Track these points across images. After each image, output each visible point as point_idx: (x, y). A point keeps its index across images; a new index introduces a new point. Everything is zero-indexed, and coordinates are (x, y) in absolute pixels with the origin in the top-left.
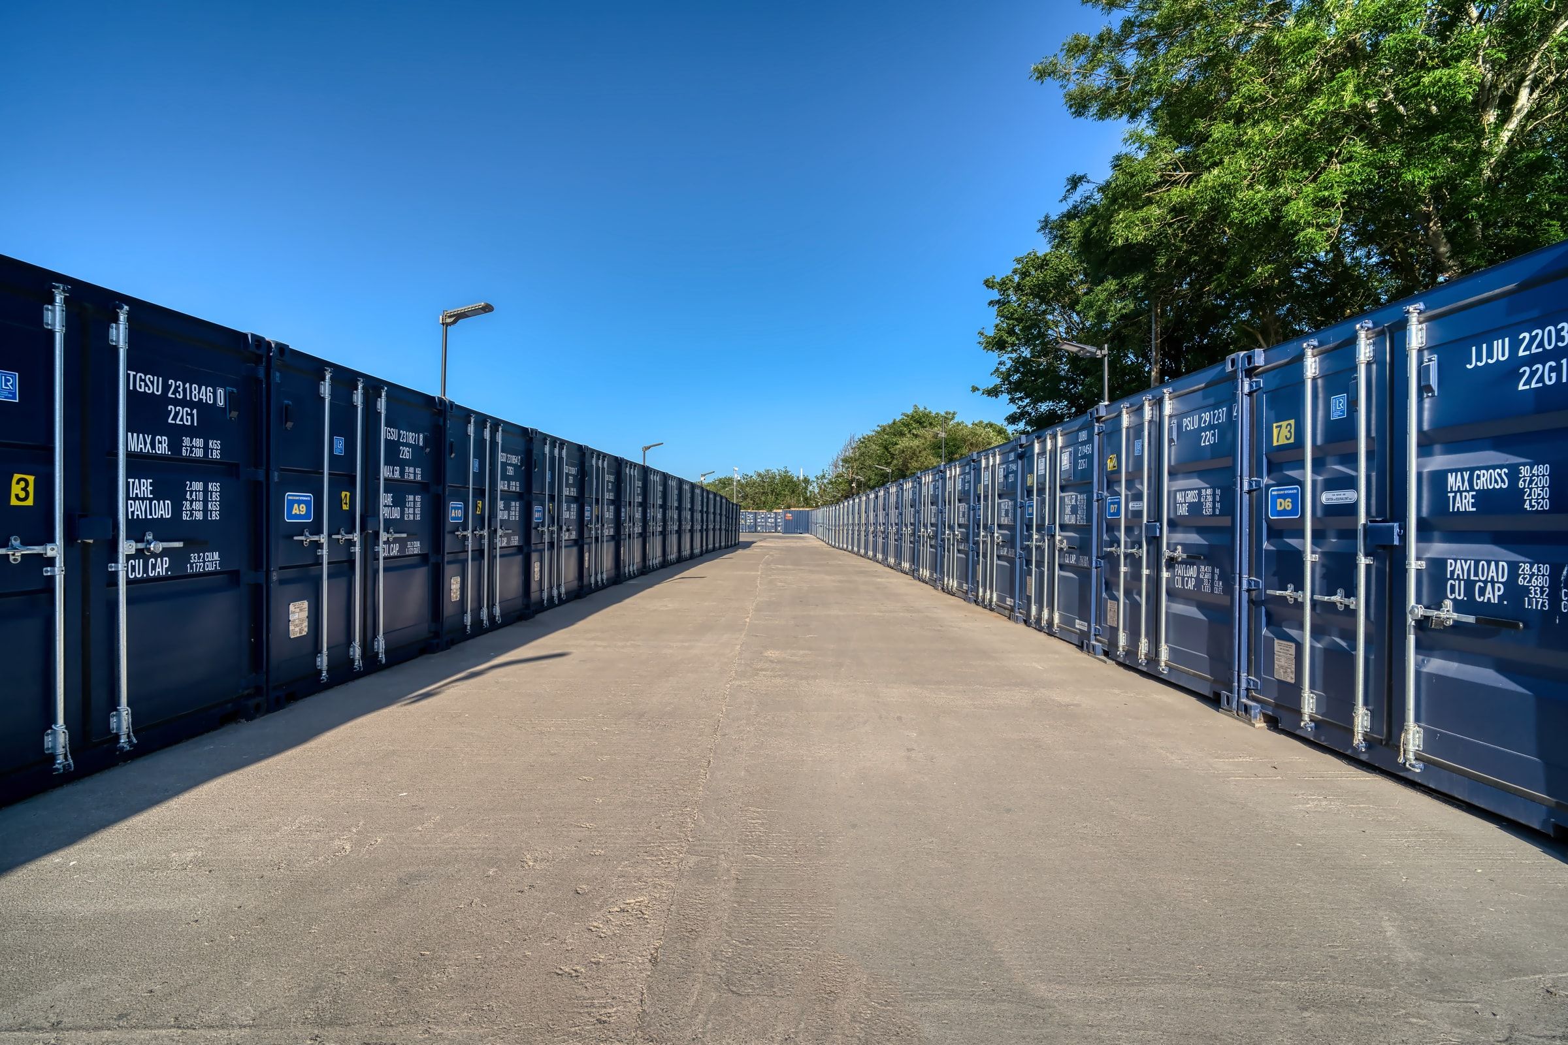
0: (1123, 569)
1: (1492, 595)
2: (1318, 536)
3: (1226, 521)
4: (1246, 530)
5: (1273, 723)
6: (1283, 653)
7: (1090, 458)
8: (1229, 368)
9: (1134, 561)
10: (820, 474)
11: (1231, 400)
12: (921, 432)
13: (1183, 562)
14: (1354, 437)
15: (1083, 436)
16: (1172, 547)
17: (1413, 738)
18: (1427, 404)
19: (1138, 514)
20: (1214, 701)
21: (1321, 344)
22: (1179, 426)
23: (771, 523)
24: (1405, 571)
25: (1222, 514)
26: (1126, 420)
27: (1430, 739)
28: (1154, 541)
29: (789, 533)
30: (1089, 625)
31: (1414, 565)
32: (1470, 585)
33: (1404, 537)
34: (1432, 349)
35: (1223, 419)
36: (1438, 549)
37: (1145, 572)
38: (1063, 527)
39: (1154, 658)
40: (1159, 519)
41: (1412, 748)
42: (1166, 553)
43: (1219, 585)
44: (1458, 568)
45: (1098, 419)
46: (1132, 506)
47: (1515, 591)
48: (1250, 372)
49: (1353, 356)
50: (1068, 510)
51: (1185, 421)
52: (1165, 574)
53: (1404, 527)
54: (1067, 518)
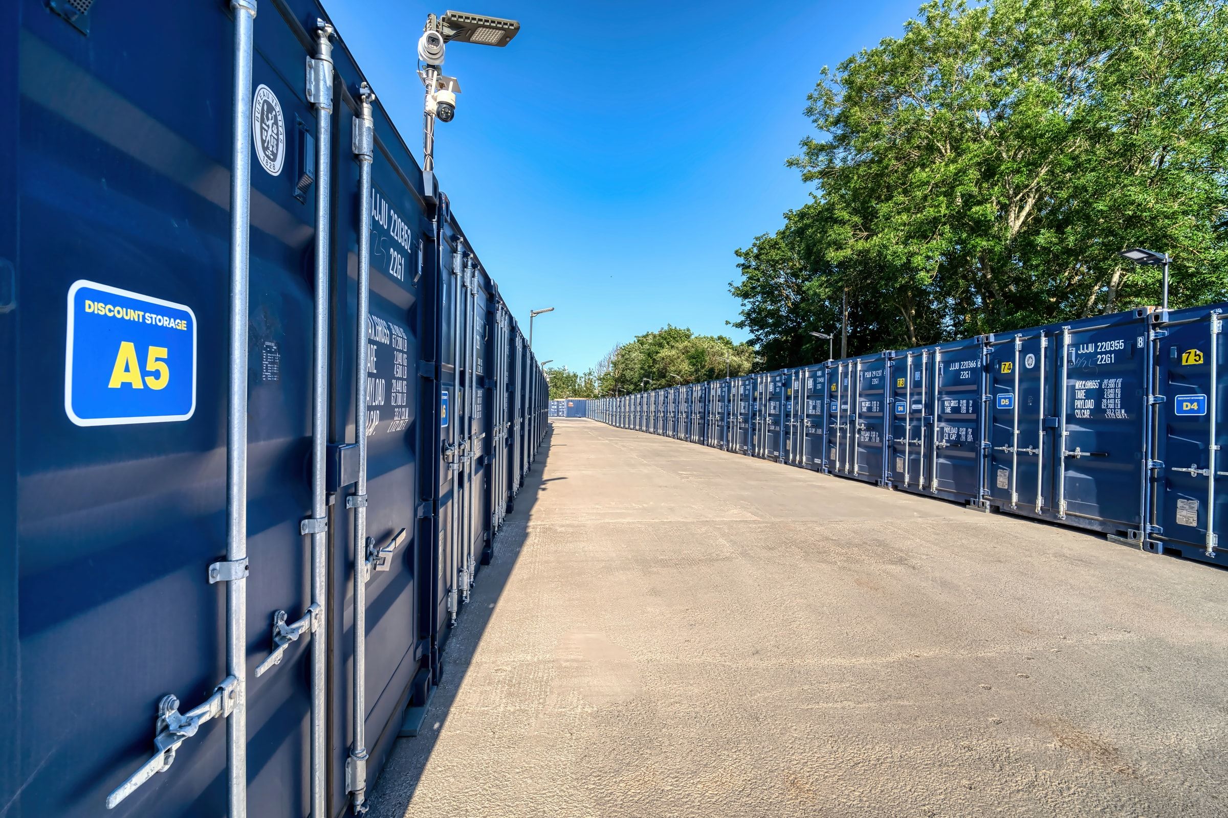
0: (838, 434)
1: (954, 438)
2: (911, 420)
3: (881, 414)
4: (888, 418)
5: (896, 488)
6: (899, 462)
7: (823, 384)
8: (883, 356)
9: (843, 431)
10: (587, 371)
11: (883, 368)
12: (677, 345)
13: (864, 430)
14: (921, 387)
15: (819, 373)
16: (860, 424)
17: (935, 483)
18: (941, 379)
19: (846, 410)
20: (875, 484)
21: (913, 353)
22: (864, 375)
23: (554, 409)
24: (933, 431)
25: (879, 411)
26: (840, 369)
27: (940, 483)
28: (853, 422)
29: (571, 417)
30: (822, 460)
31: (936, 429)
32: (949, 434)
33: (933, 421)
34: (943, 362)
35: (880, 375)
36: (943, 424)
37: (848, 435)
38: (808, 416)
39: (851, 470)
40: (855, 413)
41: (935, 486)
42: (857, 427)
43: (878, 439)
44: (947, 430)
45: (827, 367)
46: (844, 407)
47: (959, 436)
48: (890, 359)
49: (921, 360)
50: (811, 407)
51: (866, 373)
52: (857, 436)
53: (934, 417)
54: (810, 411)
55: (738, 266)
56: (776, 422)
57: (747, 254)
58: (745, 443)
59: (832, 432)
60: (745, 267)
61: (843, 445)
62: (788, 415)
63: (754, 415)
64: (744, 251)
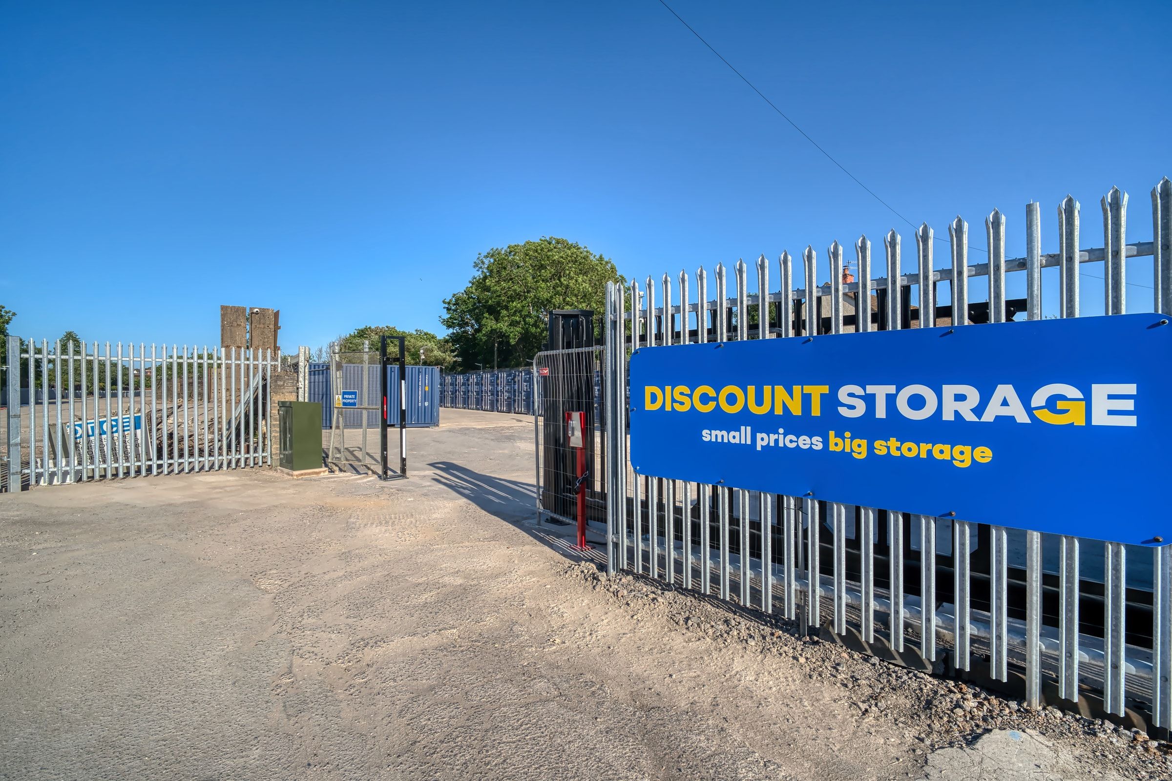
55: (444, 308)
56: (464, 394)
57: (449, 303)
58: (453, 403)
59: (482, 396)
60: (448, 309)
61: (485, 400)
62: (469, 391)
63: (456, 391)
64: (447, 300)
